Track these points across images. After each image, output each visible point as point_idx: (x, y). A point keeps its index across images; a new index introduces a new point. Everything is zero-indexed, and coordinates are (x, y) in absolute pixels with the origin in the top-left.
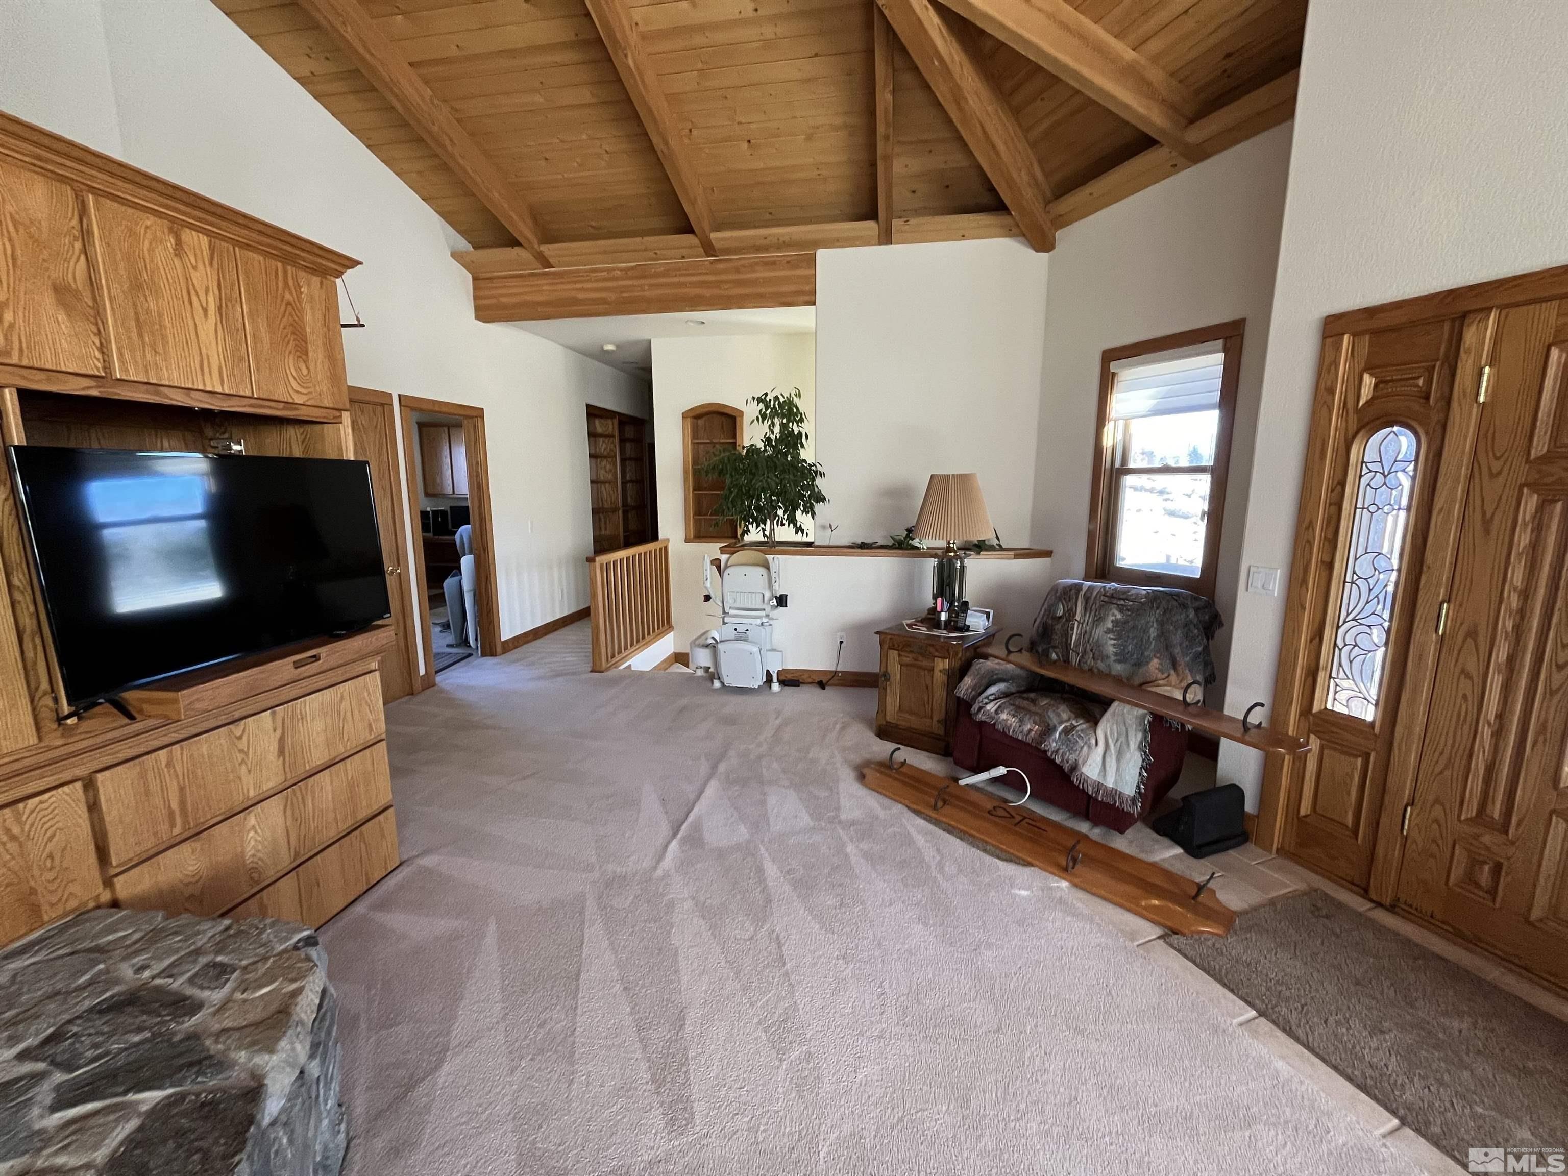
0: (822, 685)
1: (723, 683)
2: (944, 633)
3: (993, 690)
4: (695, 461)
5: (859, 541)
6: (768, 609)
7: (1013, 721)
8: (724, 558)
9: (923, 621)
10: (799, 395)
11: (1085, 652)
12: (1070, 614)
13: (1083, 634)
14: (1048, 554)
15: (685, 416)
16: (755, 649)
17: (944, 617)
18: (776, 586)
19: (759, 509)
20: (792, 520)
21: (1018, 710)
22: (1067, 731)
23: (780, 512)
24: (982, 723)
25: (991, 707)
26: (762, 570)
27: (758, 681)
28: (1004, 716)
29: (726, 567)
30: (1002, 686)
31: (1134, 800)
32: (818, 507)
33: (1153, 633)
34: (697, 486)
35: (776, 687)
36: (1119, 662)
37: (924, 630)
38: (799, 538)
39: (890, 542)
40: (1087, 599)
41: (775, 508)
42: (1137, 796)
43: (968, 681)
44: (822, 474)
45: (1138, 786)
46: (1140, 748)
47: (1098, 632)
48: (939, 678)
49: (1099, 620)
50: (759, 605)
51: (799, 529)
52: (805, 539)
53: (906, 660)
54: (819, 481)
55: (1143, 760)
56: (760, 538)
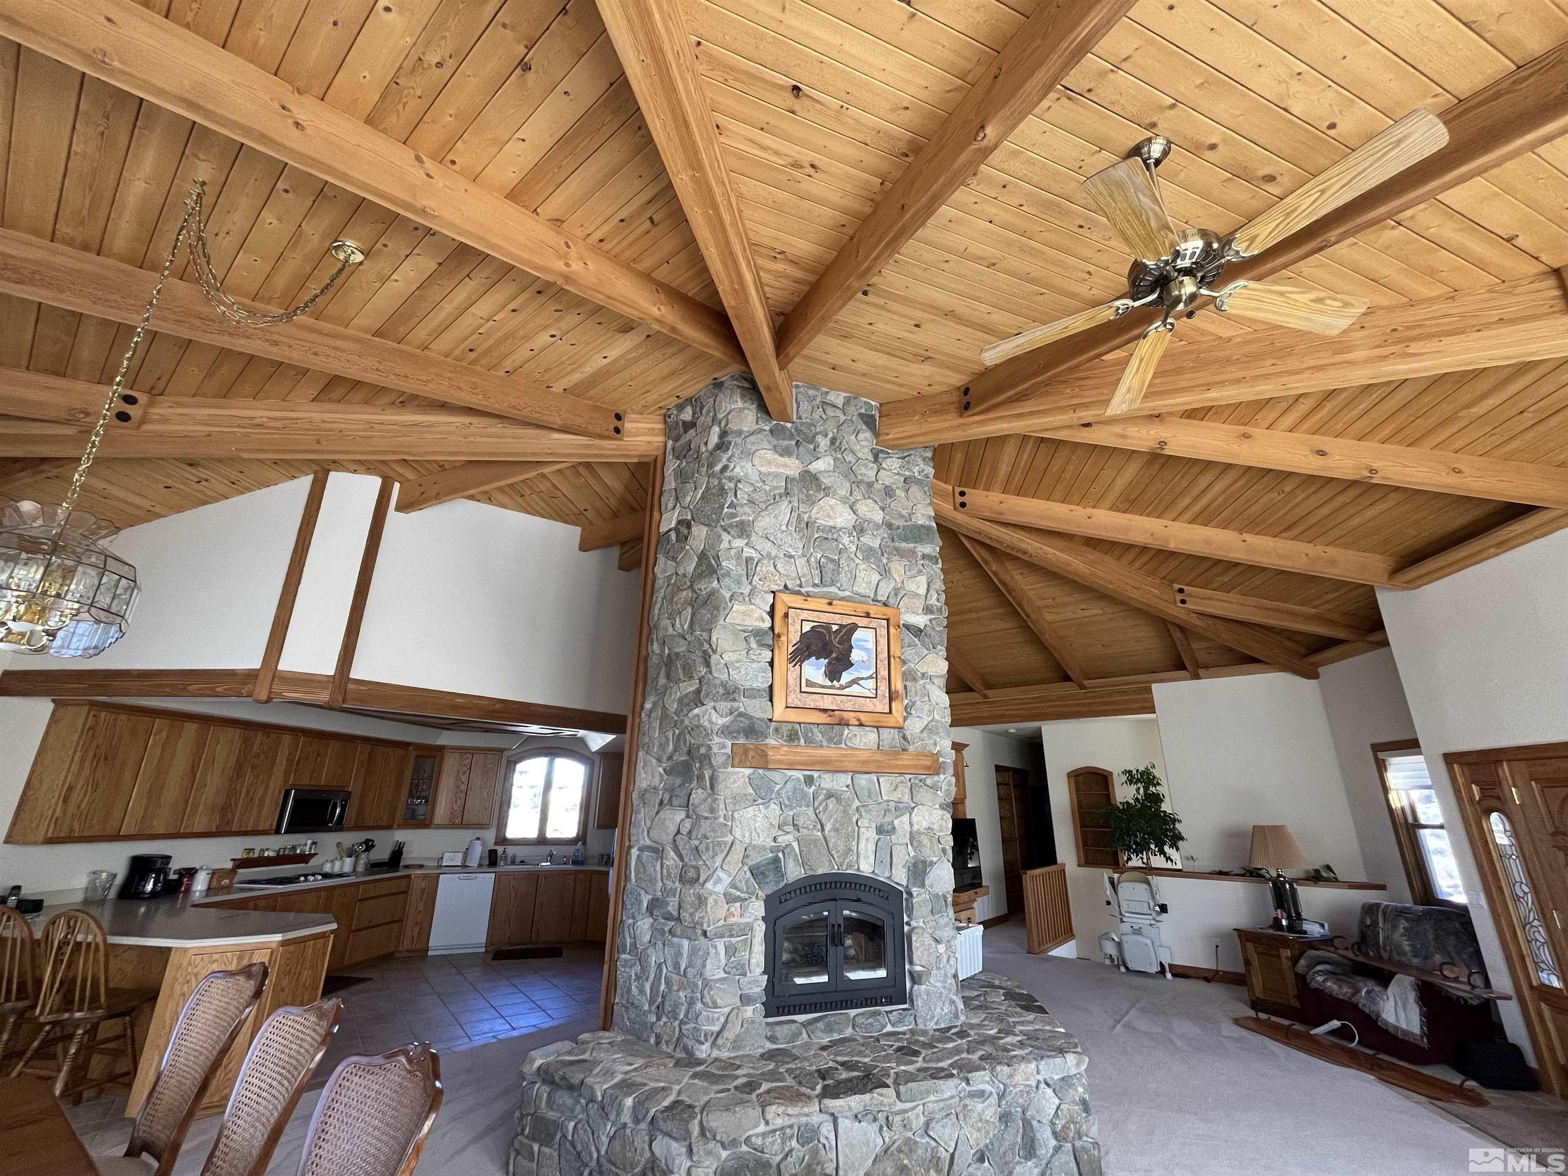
0: (1207, 980)
1: (1127, 968)
2: (1286, 934)
3: (1319, 968)
4: (1080, 807)
5: (1217, 869)
6: (1154, 914)
7: (1335, 987)
8: (1116, 876)
9: (1271, 927)
10: (1154, 767)
11: (1391, 951)
12: (1375, 923)
13: (1385, 938)
14: (1382, 887)
15: (1069, 775)
16: (1149, 942)
17: (1284, 922)
18: (1157, 897)
19: (1136, 843)
20: (1162, 852)
21: (1338, 981)
23: (1152, 846)
24: (1317, 989)
25: (1320, 979)
26: (1145, 886)
27: (1155, 969)
28: (1329, 984)
29: (1119, 882)
30: (1328, 967)
31: (1423, 1037)
32: (1180, 843)
33: (1431, 937)
34: (1083, 825)
35: (1169, 976)
36: (1415, 956)
37: (1271, 931)
38: (1169, 865)
39: (1243, 872)
40: (1384, 913)
41: (1148, 844)
42: (1423, 1034)
43: (1302, 962)
44: (1180, 821)
45: (1421, 1028)
46: (1416, 1002)
47: (1396, 936)
48: (1286, 964)
49: (1395, 927)
50: (1146, 911)
51: (1168, 859)
52: (1174, 867)
53: (1260, 950)
54: (1177, 825)
56: (1139, 864)
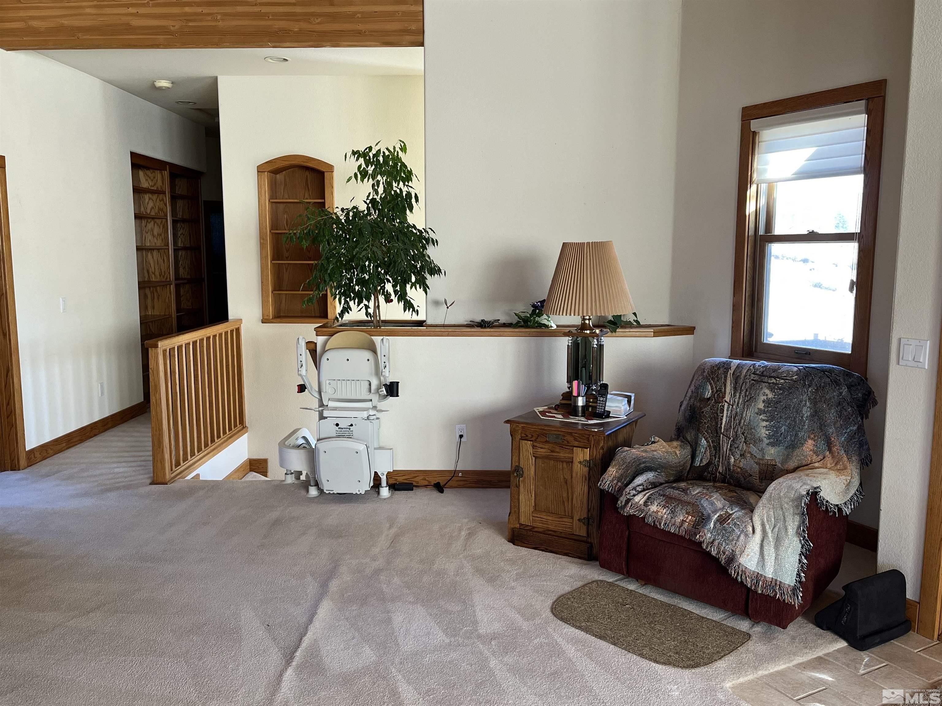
0: (439, 488)
1: (321, 491)
2: (581, 420)
3: (640, 480)
4: (274, 225)
5: (478, 319)
6: (375, 398)
7: (664, 513)
8: (320, 340)
9: (557, 408)
10: (404, 149)
11: (736, 437)
12: (719, 395)
13: (733, 417)
14: (690, 330)
15: (261, 170)
16: (362, 447)
17: (581, 402)
18: (386, 372)
19: (361, 282)
20: (402, 296)
21: (669, 500)
22: (722, 520)
23: (389, 287)
24: (631, 517)
25: (640, 499)
26: (367, 354)
27: (365, 486)
28: (654, 508)
29: (324, 351)
30: (649, 476)
31: (794, 589)
32: (430, 280)
33: (806, 412)
34: (277, 255)
35: (385, 492)
36: (772, 444)
37: (559, 417)
38: (408, 316)
39: (515, 320)
40: (736, 378)
41: (382, 281)
42: (799, 585)
43: (612, 471)
44: (435, 242)
45: (798, 575)
46: (798, 534)
47: (749, 414)
48: (579, 470)
49: (750, 400)
50: (365, 395)
51: (408, 306)
52: (415, 318)
53: (542, 451)
54: (431, 251)
55: (802, 548)
56: (362, 316)
